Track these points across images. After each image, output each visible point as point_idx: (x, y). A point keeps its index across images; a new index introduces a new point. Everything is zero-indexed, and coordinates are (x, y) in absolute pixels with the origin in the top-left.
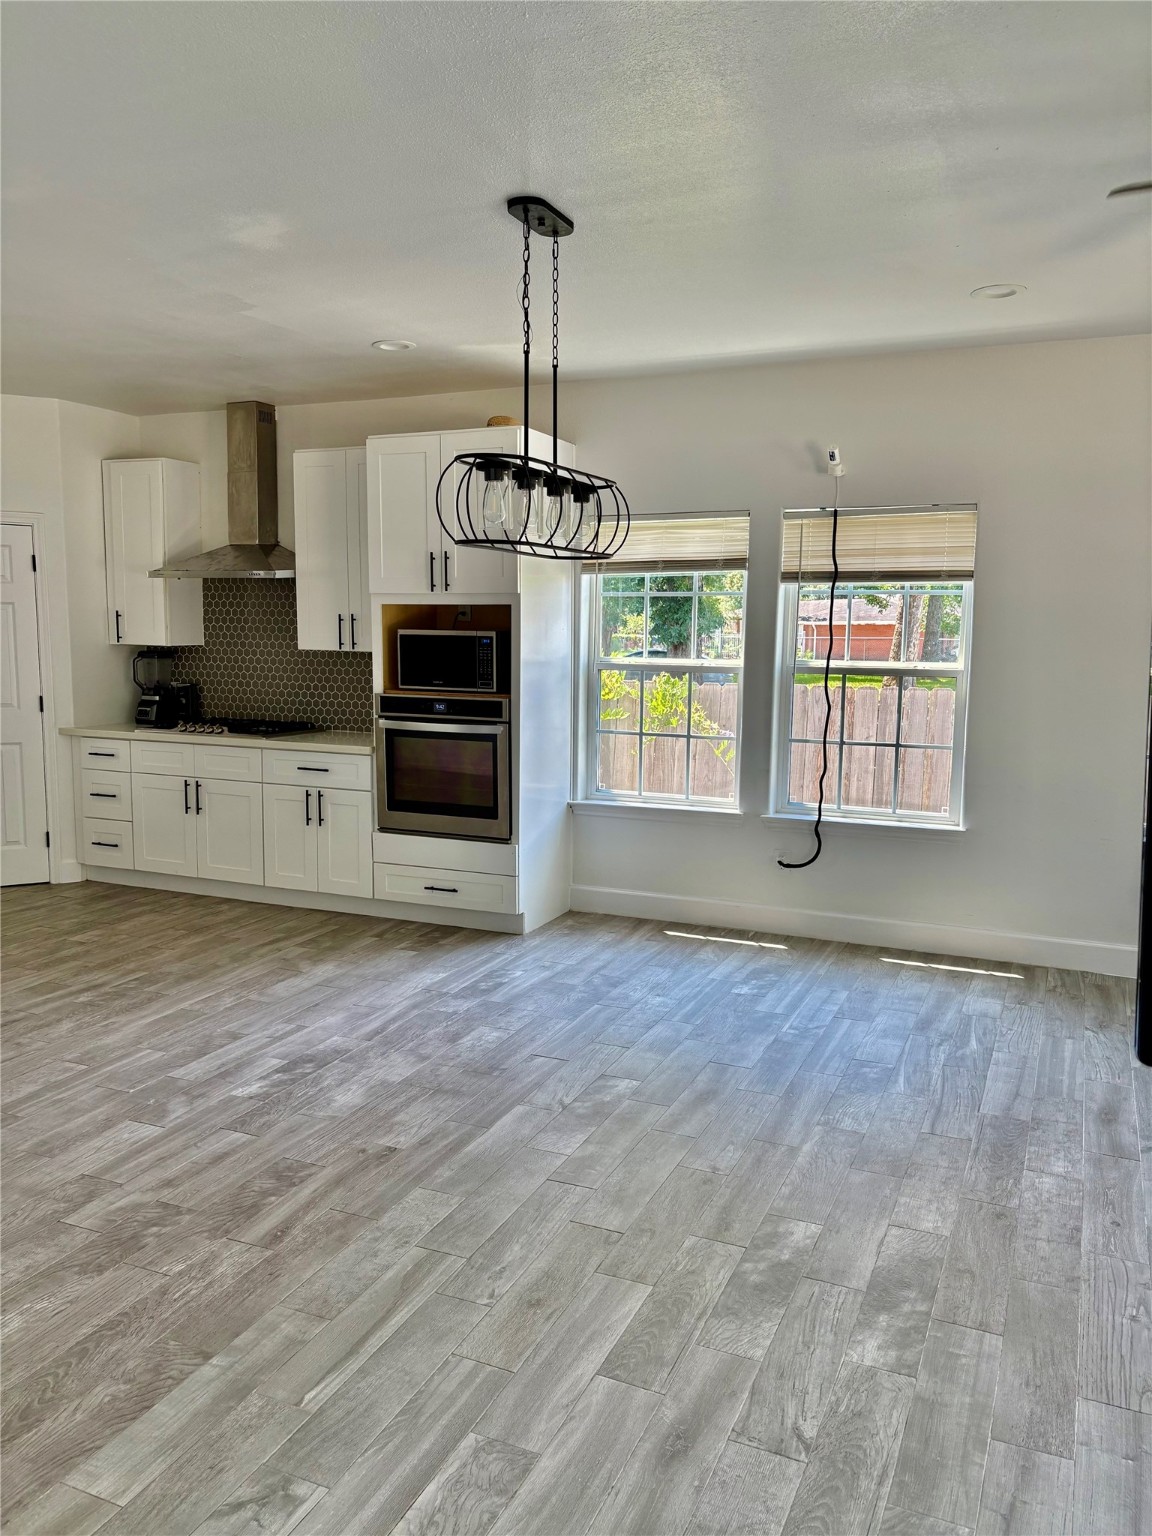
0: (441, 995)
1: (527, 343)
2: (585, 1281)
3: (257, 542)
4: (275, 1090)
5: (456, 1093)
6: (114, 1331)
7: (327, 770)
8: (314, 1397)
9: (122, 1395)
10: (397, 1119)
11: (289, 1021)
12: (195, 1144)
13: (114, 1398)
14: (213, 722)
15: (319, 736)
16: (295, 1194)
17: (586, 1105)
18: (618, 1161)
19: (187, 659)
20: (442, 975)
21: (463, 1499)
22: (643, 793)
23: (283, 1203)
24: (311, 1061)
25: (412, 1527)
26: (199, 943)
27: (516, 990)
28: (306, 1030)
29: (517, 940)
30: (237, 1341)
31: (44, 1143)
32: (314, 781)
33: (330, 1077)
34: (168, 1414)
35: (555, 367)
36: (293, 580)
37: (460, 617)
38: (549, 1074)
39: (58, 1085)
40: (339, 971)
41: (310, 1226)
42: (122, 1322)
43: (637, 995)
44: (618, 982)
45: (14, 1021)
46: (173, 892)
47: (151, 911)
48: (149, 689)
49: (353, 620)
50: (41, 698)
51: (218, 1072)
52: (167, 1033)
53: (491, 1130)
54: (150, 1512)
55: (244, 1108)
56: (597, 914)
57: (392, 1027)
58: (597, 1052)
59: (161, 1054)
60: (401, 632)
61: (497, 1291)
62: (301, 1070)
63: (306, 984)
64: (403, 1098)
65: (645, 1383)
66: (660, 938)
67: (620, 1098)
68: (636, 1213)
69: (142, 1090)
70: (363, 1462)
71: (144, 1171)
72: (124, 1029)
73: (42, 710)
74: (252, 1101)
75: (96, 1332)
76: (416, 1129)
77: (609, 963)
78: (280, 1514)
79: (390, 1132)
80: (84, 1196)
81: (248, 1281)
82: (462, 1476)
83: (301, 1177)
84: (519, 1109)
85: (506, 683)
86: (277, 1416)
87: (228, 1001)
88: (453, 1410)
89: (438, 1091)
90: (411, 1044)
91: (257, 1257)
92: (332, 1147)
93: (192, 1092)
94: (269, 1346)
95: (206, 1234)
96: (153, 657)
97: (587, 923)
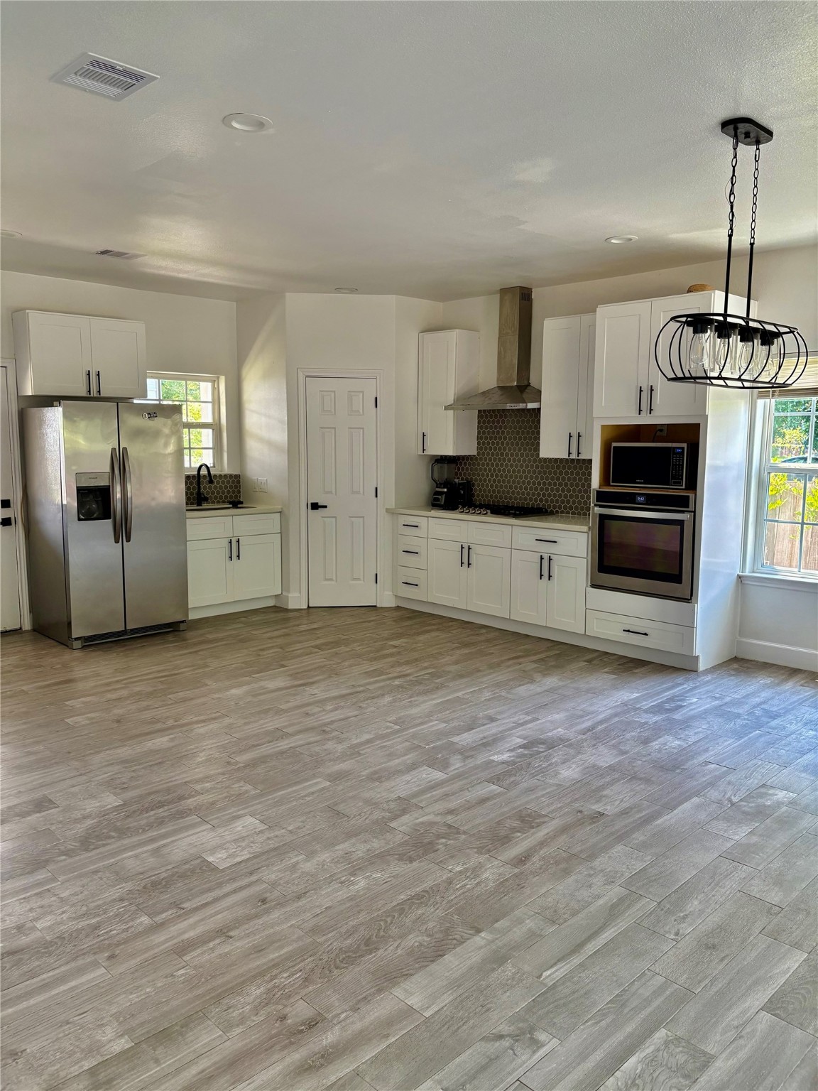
0: (635, 709)
1: (731, 229)
2: (751, 938)
3: (515, 384)
4: (519, 760)
5: (647, 781)
6: (420, 901)
7: (555, 542)
8: (550, 976)
9: (426, 944)
10: (605, 793)
11: (527, 714)
12: (468, 789)
13: (421, 945)
14: (481, 506)
15: (550, 518)
16: (533, 834)
17: (751, 805)
18: (778, 852)
19: (465, 464)
20: (636, 695)
21: (657, 1073)
22: (802, 570)
23: (525, 838)
24: (543, 743)
25: (619, 1084)
26: (466, 654)
27: (693, 712)
28: (539, 722)
29: (693, 675)
30: (497, 925)
31: (375, 772)
32: (546, 549)
33: (557, 757)
34: (454, 963)
35: (752, 245)
36: (539, 409)
37: (658, 433)
38: (719, 778)
39: (383, 737)
40: (561, 684)
41: (543, 858)
42: (424, 896)
43: (793, 727)
44: (777, 716)
45: (357, 692)
46: (451, 618)
47: (438, 630)
48: (441, 484)
49: (579, 436)
50: (376, 489)
51: (481, 742)
52: (448, 712)
53: (675, 812)
54: (444, 1026)
55: (500, 769)
56: (757, 662)
57: (600, 727)
58: (759, 766)
59: (445, 725)
60: (614, 444)
61: (681, 931)
62: (536, 749)
63: (539, 690)
64: (608, 779)
65: (802, 1025)
66: (812, 685)
67: (779, 804)
68: (795, 895)
69: (433, 748)
70: (584, 1029)
71: (436, 801)
72: (422, 705)
73: (376, 496)
74: (504, 765)
75: (409, 899)
76: (618, 802)
77: (769, 700)
78: (528, 1050)
79: (598, 802)
80: (400, 810)
81: (502, 887)
82: (656, 1057)
83: (537, 823)
84: (696, 800)
85: (693, 482)
86: (525, 982)
87: (487, 695)
88: (649, 1010)
89: (634, 778)
90: (614, 741)
91: (509, 871)
92: (559, 805)
93: (466, 753)
94: (518, 933)
95: (475, 850)
96: (444, 463)
97: (748, 668)
